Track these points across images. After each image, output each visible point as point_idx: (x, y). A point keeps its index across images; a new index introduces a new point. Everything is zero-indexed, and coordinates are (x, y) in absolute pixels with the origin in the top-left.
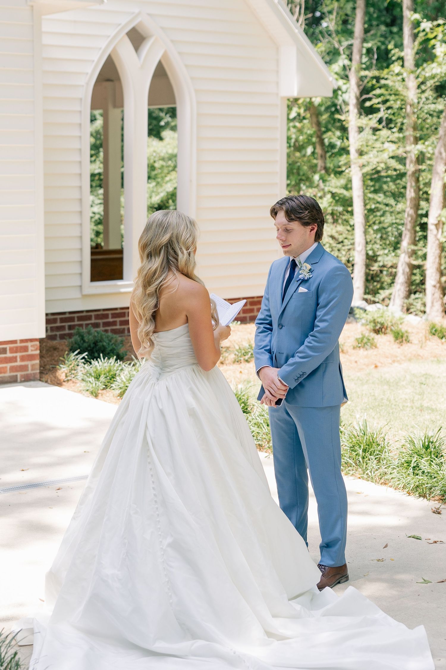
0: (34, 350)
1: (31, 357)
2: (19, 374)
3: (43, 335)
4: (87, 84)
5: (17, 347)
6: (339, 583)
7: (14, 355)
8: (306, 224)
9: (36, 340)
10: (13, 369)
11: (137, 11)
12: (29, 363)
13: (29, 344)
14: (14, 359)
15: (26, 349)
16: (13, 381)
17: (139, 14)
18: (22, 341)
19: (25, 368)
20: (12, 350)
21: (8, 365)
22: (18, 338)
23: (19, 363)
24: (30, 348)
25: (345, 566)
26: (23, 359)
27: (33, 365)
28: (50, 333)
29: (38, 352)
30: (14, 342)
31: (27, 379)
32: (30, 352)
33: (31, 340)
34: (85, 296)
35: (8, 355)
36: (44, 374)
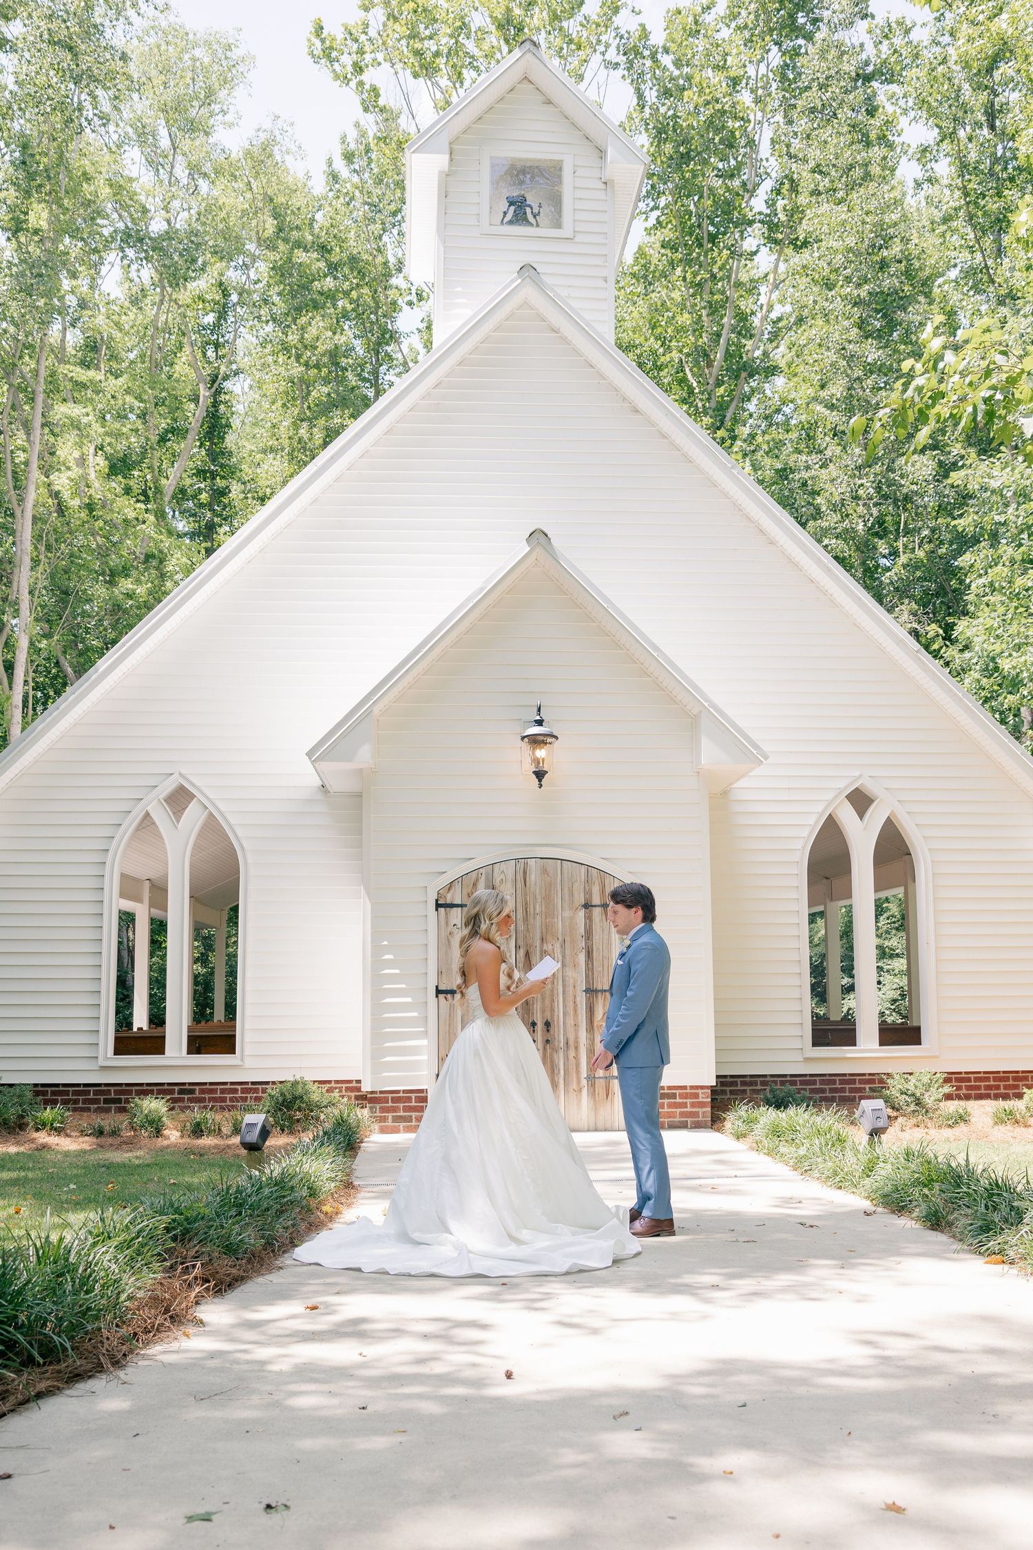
0: (705, 1097)
1: (702, 1105)
2: (689, 1120)
3: (714, 1085)
4: (801, 849)
5: (687, 1093)
7: (685, 1100)
8: (629, 907)
9: (707, 1087)
10: (683, 1115)
11: (857, 774)
12: (700, 1110)
13: (700, 1091)
14: (684, 1105)
15: (696, 1096)
17: (860, 777)
18: (692, 1087)
19: (695, 1114)
20: (681, 1096)
21: (678, 1110)
22: (688, 1084)
23: (689, 1109)
24: (701, 1095)
25: (671, 1220)
26: (693, 1105)
27: (704, 1113)
29: (709, 1100)
30: (684, 1087)
31: (698, 1126)
32: (700, 1100)
33: (702, 1087)
34: (807, 1060)
35: (678, 1100)
36: (715, 1122)
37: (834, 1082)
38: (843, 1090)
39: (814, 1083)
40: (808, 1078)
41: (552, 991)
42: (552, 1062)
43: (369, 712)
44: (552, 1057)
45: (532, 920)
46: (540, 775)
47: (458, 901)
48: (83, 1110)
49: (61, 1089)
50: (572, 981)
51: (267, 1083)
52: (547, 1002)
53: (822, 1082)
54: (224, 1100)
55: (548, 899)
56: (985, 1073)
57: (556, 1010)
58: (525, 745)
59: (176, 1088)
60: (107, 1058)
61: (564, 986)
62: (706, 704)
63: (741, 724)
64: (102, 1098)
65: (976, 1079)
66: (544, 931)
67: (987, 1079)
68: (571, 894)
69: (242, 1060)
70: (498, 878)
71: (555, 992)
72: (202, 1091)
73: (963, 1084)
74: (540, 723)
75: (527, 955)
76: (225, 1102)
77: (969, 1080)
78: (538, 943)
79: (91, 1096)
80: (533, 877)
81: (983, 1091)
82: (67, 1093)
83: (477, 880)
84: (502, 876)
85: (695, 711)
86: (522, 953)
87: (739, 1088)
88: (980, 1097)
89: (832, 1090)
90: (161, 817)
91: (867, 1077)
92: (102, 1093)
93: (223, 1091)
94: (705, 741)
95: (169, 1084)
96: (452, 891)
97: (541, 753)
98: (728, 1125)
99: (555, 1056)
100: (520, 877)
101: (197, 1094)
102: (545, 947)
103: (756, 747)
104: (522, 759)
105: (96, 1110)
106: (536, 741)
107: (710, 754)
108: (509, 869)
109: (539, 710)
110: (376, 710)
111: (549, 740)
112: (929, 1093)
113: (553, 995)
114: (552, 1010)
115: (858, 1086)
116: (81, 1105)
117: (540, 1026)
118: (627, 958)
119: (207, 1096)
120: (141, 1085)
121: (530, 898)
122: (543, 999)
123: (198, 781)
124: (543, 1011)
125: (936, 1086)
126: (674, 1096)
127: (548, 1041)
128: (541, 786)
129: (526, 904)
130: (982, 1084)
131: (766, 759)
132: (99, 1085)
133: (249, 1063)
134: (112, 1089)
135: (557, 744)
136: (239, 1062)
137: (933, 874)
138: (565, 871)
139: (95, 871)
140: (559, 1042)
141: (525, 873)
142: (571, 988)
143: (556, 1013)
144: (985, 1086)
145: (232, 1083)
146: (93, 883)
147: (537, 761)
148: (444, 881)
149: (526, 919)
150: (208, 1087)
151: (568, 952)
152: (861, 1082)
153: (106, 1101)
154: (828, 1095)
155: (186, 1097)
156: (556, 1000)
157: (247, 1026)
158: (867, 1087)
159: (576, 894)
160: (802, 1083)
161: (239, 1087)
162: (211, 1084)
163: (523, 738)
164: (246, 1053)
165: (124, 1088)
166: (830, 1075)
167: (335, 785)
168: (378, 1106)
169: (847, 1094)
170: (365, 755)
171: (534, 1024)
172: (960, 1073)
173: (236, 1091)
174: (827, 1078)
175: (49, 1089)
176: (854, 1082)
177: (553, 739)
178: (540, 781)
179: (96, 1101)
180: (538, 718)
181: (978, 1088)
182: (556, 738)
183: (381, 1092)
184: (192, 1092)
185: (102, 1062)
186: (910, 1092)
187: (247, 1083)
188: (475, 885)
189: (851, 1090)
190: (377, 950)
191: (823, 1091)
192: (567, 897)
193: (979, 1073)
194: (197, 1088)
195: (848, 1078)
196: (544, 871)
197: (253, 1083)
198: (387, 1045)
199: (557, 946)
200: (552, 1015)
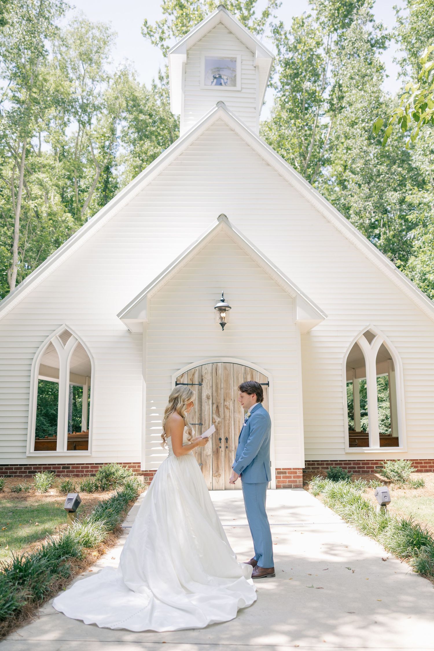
0: (300, 473)
1: (299, 477)
2: (293, 484)
3: (304, 467)
4: (344, 357)
5: (291, 472)
6: (266, 577)
7: (290, 475)
9: (301, 469)
10: (289, 481)
11: (368, 324)
12: (298, 480)
13: (297, 471)
14: (290, 477)
15: (296, 473)
16: (289, 487)
17: (369, 325)
18: (294, 469)
19: (296, 481)
20: (289, 473)
21: (287, 480)
22: (292, 467)
23: (292, 479)
24: (298, 473)
25: (273, 568)
26: (294, 477)
27: (299, 481)
28: (307, 466)
29: (302, 475)
30: (290, 469)
31: (297, 487)
32: (298, 475)
33: (299, 469)
34: (347, 453)
35: (287, 475)
36: (305, 485)
37: (359, 464)
38: (363, 468)
39: (350, 464)
40: (347, 462)
41: (229, 424)
42: (229, 457)
43: (146, 296)
44: (228, 454)
45: (220, 391)
46: (223, 325)
47: (186, 382)
48: (19, 476)
49: (9, 467)
50: (238, 419)
51: (102, 464)
52: (227, 429)
53: (354, 464)
54: (82, 472)
55: (227, 381)
56: (429, 460)
57: (231, 432)
58: (216, 311)
59: (61, 466)
60: (30, 453)
61: (234, 422)
62: (299, 292)
63: (316, 302)
64: (28, 471)
65: (425, 463)
66: (225, 396)
67: (430, 463)
68: (238, 379)
69: (91, 453)
70: (204, 372)
71: (230, 424)
72: (73, 468)
73: (419, 465)
74: (223, 301)
75: (217, 407)
76: (83, 472)
77: (421, 463)
78: (222, 402)
79: (23, 470)
80: (220, 371)
81: (428, 468)
82: (12, 469)
83: (195, 373)
84: (206, 371)
85: (294, 296)
86: (215, 406)
87: (316, 466)
88: (427, 471)
89: (359, 468)
90: (57, 345)
91: (375, 462)
92: (28, 468)
93: (82, 467)
94: (298, 309)
95: (58, 464)
96: (183, 378)
97: (223, 315)
98: (310, 487)
99: (230, 454)
100: (214, 371)
101: (71, 469)
102: (226, 404)
103: (322, 312)
104: (215, 317)
105: (25, 477)
106: (222, 309)
107: (301, 315)
108: (209, 367)
109: (223, 295)
110: (149, 296)
111: (227, 309)
112: (404, 471)
113: (229, 426)
114: (229, 432)
115: (370, 465)
116: (18, 474)
117: (223, 440)
118: (248, 422)
119: (75, 470)
120: (46, 465)
121: (219, 381)
122: (225, 427)
123: (73, 328)
124: (225, 433)
125: (408, 468)
126: (285, 473)
127: (227, 447)
128: (223, 330)
129: (217, 383)
130: (428, 465)
131: (327, 317)
132: (26, 465)
133: (94, 454)
134: (32, 467)
135: (231, 311)
136: (89, 454)
137: (404, 369)
138: (235, 369)
139: (27, 368)
140: (232, 447)
141: (216, 369)
142: (238, 422)
143: (231, 434)
144: (429, 466)
145: (87, 464)
146: (26, 374)
147: (221, 318)
148: (180, 373)
149: (217, 391)
150: (75, 465)
151: (236, 406)
152: (372, 464)
153: (29, 472)
154: (357, 469)
155: (66, 470)
156: (230, 428)
157: (93, 438)
158: (375, 466)
159: (240, 379)
160: (345, 464)
161: (90, 466)
162: (77, 464)
163: (215, 308)
164: (93, 450)
165: (38, 466)
166: (358, 461)
167: (134, 330)
168: (148, 477)
169: (366, 469)
170: (143, 316)
171: (220, 439)
172: (417, 460)
173: (88, 467)
174: (356, 462)
175: (4, 467)
176: (368, 464)
177: (229, 309)
178: (223, 327)
179: (25, 472)
180: (222, 299)
181: (426, 467)
182: (230, 308)
183: (150, 471)
184: (68, 468)
185: (28, 454)
186: (395, 471)
187: (93, 464)
188: (193, 375)
189: (368, 468)
190: (149, 405)
191: (354, 468)
192: (236, 380)
193: (426, 460)
194: (71, 466)
195: (366, 462)
196: (225, 368)
197: (96, 464)
198: (153, 449)
199: (231, 403)
200: (229, 435)
